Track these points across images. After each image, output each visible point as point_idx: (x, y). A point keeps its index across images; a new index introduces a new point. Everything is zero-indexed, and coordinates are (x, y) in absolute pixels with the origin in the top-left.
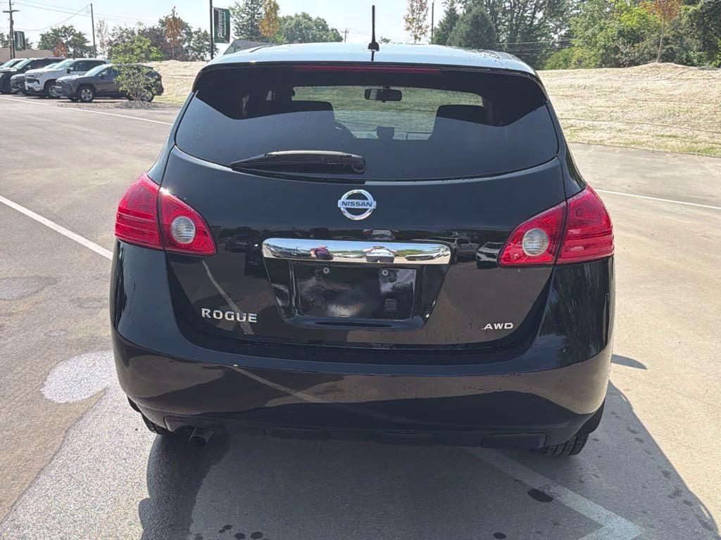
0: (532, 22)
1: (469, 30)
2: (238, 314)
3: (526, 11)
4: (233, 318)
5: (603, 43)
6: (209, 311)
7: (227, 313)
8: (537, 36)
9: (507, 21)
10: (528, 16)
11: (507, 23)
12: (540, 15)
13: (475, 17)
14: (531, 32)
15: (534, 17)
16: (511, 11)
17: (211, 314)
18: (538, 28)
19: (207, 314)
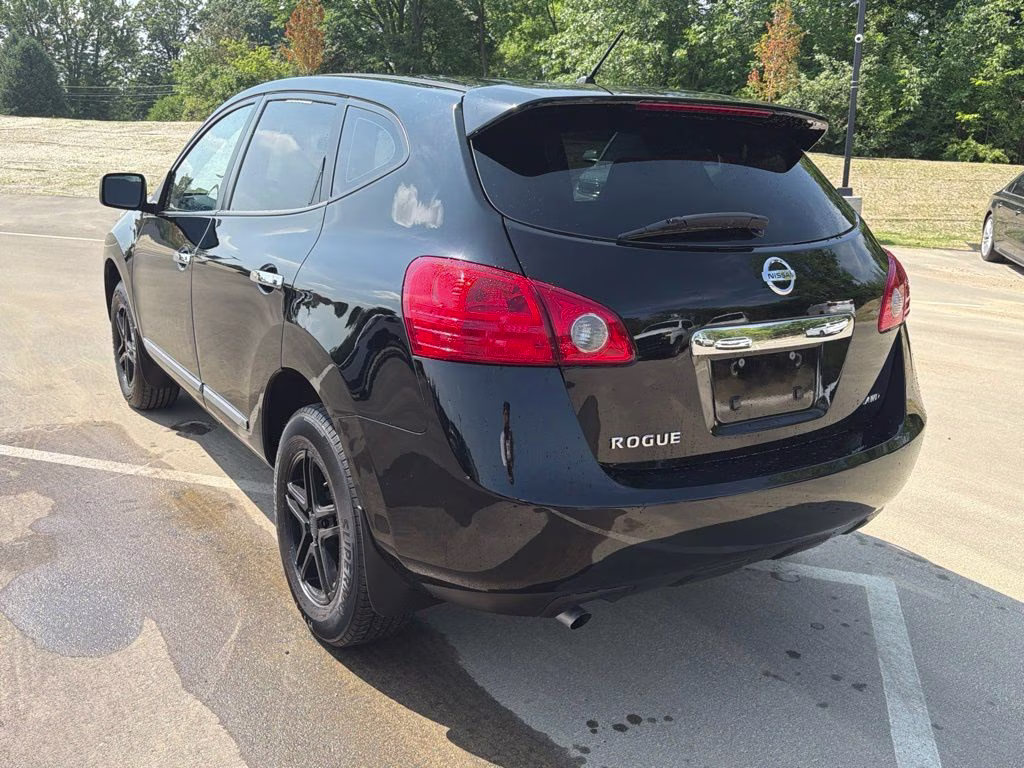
0: (97, 62)
1: (19, 65)
2: (659, 437)
3: (86, 48)
4: (652, 444)
5: (221, 92)
6: (621, 440)
7: (644, 439)
8: (105, 80)
9: (62, 57)
10: (90, 54)
11: (63, 61)
12: (103, 53)
13: (26, 51)
14: (97, 74)
15: (97, 56)
16: (67, 45)
17: (624, 443)
18: (105, 69)
19: (618, 444)
